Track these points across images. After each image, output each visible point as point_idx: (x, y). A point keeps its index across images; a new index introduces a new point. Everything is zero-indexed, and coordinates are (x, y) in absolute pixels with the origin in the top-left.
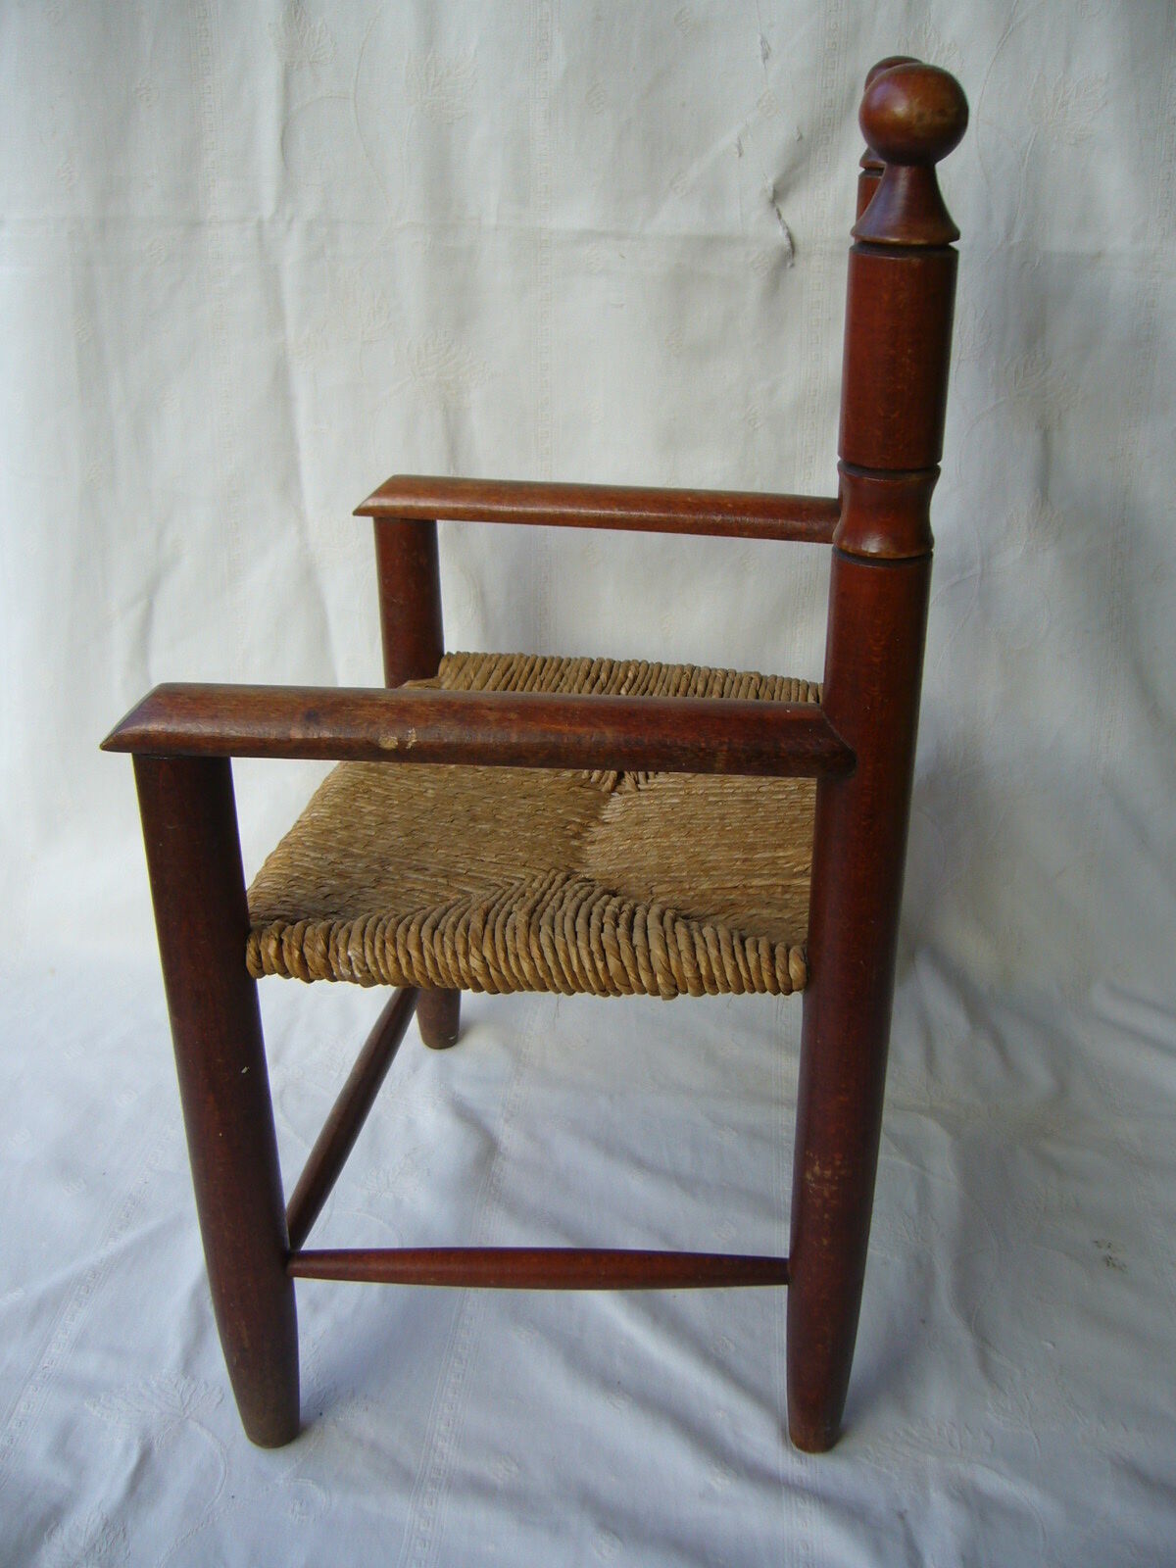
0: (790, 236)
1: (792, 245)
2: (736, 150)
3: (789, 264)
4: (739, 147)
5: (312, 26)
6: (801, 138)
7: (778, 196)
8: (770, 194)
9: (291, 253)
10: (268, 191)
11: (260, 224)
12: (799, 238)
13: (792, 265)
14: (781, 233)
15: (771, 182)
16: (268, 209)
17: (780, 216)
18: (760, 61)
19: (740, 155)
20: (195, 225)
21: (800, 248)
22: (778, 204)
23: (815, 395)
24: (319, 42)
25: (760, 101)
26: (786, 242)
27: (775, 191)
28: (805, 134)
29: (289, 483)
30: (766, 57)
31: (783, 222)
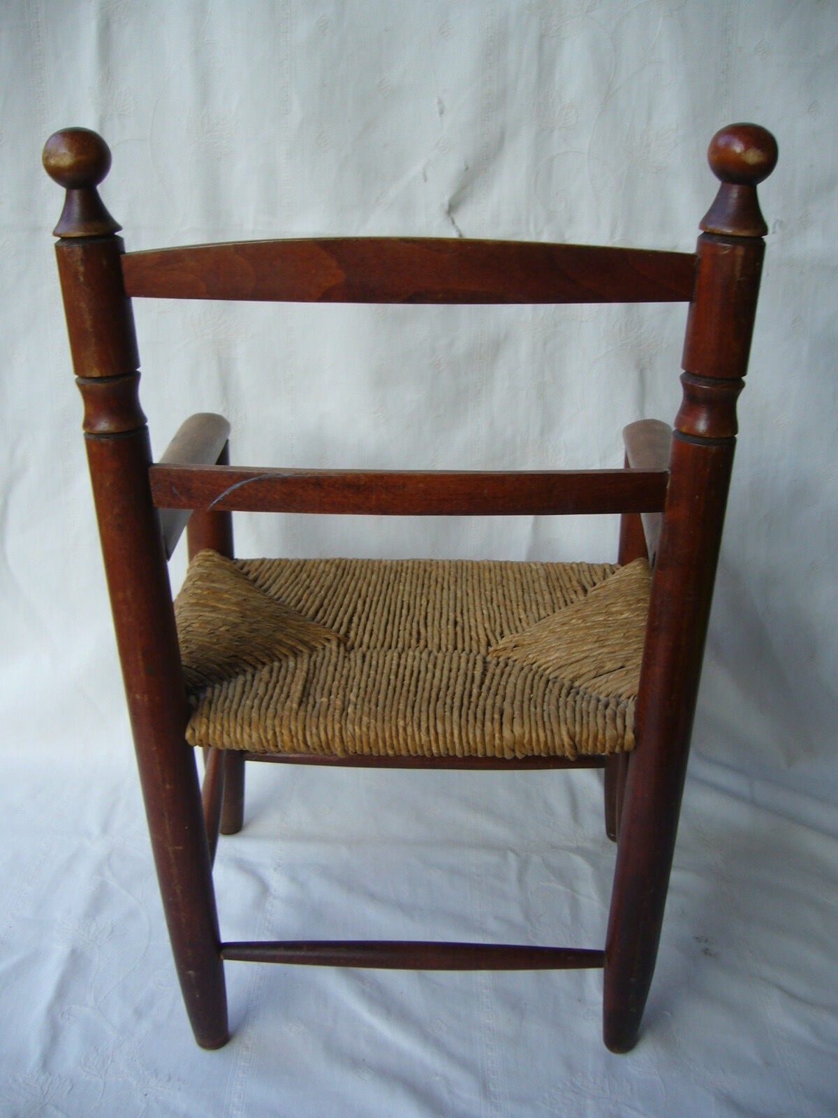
2: (422, 177)
4: (424, 175)
5: (120, 89)
6: (467, 169)
7: (452, 209)
8: (446, 207)
15: (446, 199)
18: (438, 115)
19: (425, 181)
22: (452, 214)
23: (481, 347)
24: (124, 101)
25: (438, 143)
27: (450, 205)
28: (470, 165)
30: (442, 112)
31: (456, 227)
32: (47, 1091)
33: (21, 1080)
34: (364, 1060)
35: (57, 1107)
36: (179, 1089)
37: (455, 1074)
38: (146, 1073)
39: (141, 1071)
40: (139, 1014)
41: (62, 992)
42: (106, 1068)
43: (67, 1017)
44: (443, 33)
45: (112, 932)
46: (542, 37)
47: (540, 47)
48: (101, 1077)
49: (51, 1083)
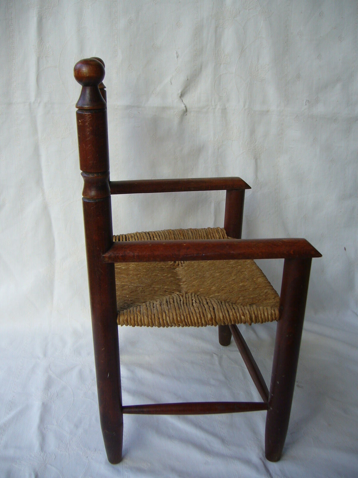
0: (185, 107)
1: (186, 109)
2: (170, 83)
3: (185, 115)
4: (171, 82)
5: (46, 46)
6: (188, 79)
7: (182, 95)
8: (180, 95)
9: (40, 112)
10: (33, 94)
11: (30, 104)
12: (188, 107)
13: (186, 115)
14: (183, 106)
15: (180, 92)
16: (33, 99)
17: (182, 101)
18: (176, 58)
19: (171, 84)
20: (10, 104)
21: (188, 110)
22: (182, 98)
23: (193, 151)
24: (48, 51)
25: (176, 69)
26: (185, 108)
27: (181, 94)
28: (189, 78)
29: (39, 181)
30: (177, 57)
31: (183, 103)
32: (46, 459)
33: (33, 456)
34: (173, 436)
35: (51, 465)
36: (101, 453)
37: (211, 438)
38: (85, 449)
39: (83, 448)
40: (77, 426)
41: (42, 420)
42: (68, 448)
43: (46, 430)
44: (178, 25)
45: (57, 395)
46: (216, 28)
47: (216, 31)
48: (67, 452)
49: (46, 456)
